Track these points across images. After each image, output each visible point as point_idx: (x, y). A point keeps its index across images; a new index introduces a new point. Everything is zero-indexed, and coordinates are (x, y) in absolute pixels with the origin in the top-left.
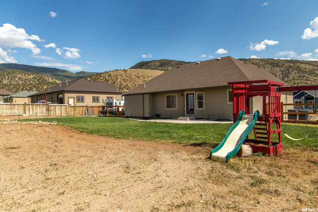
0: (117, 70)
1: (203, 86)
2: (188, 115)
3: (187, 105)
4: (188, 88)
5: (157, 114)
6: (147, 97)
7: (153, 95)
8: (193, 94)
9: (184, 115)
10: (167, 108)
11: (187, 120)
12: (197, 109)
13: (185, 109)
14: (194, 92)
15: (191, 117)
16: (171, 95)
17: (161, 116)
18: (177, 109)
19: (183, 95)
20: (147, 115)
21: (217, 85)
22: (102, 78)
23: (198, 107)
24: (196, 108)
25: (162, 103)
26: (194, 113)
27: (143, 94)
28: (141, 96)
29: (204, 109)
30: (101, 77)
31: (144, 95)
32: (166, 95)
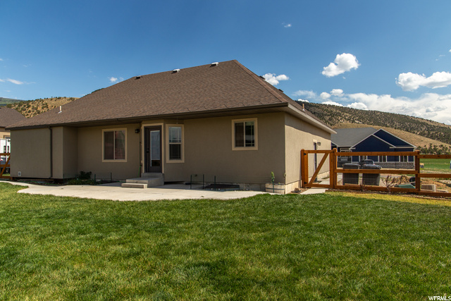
0: (59, 98)
1: (181, 111)
2: (147, 174)
3: (147, 152)
4: (147, 114)
5: (82, 173)
6: (59, 134)
7: (75, 130)
8: (159, 128)
9: (138, 176)
10: (105, 159)
11: (142, 187)
12: (168, 161)
13: (143, 162)
14: (162, 124)
15: (153, 181)
16: (114, 130)
17: (92, 177)
18: (125, 161)
19: (138, 131)
20: (59, 174)
21: (210, 108)
22: (30, 109)
23: (171, 158)
24: (166, 159)
25: (95, 147)
26: (160, 171)
27: (51, 127)
28: (47, 131)
29: (182, 161)
30: (29, 107)
31: (55, 130)
32: (103, 131)
